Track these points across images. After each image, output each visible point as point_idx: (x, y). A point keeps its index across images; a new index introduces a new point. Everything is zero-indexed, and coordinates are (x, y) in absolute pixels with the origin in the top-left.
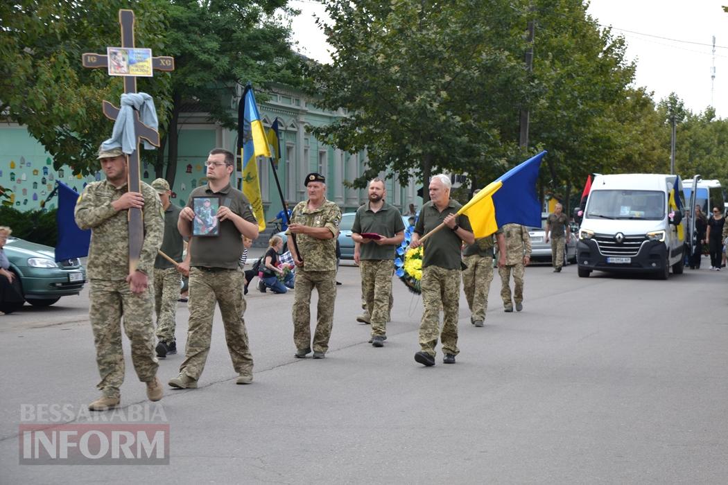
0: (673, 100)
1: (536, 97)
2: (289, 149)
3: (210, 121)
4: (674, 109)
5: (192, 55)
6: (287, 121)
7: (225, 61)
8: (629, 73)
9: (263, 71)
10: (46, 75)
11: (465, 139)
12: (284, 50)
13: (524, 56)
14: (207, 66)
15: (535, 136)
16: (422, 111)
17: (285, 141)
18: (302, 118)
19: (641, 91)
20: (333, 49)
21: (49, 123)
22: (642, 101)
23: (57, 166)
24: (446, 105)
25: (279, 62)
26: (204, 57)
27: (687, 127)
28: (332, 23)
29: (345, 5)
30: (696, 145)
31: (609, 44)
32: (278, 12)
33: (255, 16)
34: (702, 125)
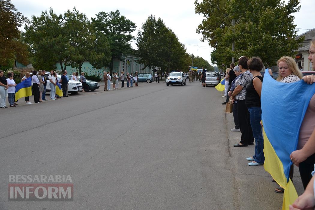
0: (192, 55)
1: (171, 54)
2: (131, 64)
3: (118, 60)
4: (192, 56)
5: (115, 49)
6: (131, 59)
7: (120, 50)
8: (185, 50)
9: (126, 51)
10: (92, 53)
11: (160, 61)
12: (130, 48)
13: (169, 48)
14: (118, 51)
15: (171, 61)
16: (153, 57)
17: (130, 63)
18: (133, 59)
19: (187, 53)
20: (138, 47)
21: (92, 61)
22: (187, 55)
23: (94, 68)
24: (157, 56)
25: (129, 50)
26: (117, 49)
27: (194, 59)
28: (137, 43)
29: (140, 40)
30: (196, 62)
31: (182, 46)
32: (129, 42)
33: (125, 43)
34: (197, 59)
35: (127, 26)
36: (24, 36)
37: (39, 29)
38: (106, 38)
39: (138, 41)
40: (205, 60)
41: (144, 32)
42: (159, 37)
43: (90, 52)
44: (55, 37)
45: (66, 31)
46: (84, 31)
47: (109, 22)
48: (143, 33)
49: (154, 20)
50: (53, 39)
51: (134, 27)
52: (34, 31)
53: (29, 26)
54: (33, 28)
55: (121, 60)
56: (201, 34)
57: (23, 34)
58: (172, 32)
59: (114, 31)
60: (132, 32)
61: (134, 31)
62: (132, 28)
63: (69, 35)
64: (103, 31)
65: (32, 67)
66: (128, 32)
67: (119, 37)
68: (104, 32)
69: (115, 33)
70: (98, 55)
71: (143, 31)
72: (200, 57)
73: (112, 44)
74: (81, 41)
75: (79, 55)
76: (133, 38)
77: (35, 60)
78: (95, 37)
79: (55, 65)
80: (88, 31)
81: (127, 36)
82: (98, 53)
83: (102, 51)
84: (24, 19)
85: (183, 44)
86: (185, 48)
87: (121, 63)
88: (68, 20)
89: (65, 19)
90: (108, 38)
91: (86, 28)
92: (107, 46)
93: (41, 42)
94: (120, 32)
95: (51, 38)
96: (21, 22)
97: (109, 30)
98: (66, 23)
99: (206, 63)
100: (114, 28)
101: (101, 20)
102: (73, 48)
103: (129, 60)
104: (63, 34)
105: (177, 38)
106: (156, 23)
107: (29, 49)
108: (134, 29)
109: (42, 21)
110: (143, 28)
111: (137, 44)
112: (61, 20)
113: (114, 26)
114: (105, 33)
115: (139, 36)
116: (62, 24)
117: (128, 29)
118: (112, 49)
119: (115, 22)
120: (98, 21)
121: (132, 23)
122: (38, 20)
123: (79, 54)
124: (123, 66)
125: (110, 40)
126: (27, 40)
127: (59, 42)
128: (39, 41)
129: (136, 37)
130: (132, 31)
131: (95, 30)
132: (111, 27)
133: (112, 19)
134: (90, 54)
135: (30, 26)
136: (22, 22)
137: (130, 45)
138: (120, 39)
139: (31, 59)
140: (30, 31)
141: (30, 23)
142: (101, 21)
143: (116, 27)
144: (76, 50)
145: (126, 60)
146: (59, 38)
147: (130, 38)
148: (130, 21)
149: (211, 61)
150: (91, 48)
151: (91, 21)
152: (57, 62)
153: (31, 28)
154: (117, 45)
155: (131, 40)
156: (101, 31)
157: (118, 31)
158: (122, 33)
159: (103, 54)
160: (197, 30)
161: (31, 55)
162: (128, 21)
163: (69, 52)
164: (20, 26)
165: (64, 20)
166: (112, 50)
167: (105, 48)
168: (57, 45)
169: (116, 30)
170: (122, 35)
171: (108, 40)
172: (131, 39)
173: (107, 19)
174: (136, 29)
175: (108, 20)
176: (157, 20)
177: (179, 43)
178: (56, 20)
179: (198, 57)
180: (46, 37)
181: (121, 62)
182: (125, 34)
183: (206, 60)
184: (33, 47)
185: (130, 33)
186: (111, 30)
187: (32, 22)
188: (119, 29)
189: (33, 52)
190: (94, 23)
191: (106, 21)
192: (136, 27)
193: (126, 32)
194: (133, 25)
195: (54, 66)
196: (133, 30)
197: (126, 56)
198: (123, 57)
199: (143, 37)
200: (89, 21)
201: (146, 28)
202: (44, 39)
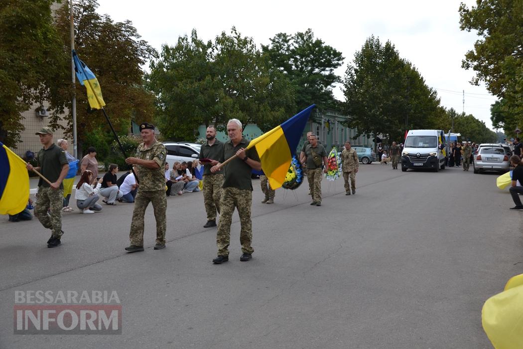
0: (452, 110)
1: (410, 110)
2: (332, 128)
4: (452, 112)
5: (303, 100)
6: (332, 120)
8: (438, 102)
9: (325, 104)
10: (262, 109)
11: (388, 123)
12: (331, 98)
13: (406, 97)
16: (374, 115)
17: (332, 126)
18: (337, 119)
21: (263, 123)
22: (442, 110)
24: (381, 113)
25: (330, 101)
26: (307, 101)
27: (456, 118)
28: (345, 89)
29: (350, 84)
30: (459, 124)
31: (432, 93)
32: (329, 87)
33: (322, 88)
34: (461, 118)
35: (326, 58)
36: (148, 80)
37: (173, 67)
38: (288, 80)
39: (346, 86)
40: (477, 120)
41: (358, 68)
42: (387, 77)
43: (259, 106)
44: (200, 80)
45: (218, 69)
46: (249, 68)
47: (293, 51)
48: (356, 70)
49: (378, 46)
50: (196, 84)
51: (338, 60)
52: (165, 70)
53: (156, 62)
54: (164, 66)
55: (314, 121)
56: (471, 69)
57: (147, 76)
58: (412, 68)
59: (302, 68)
60: (335, 69)
61: (339, 67)
62: (336, 62)
63: (222, 77)
64: (282, 68)
65: (159, 133)
66: (327, 69)
67: (311, 78)
68: (284, 70)
69: (304, 72)
70: (272, 112)
71: (356, 66)
72: (467, 114)
73: (299, 92)
74: (243, 87)
75: (240, 112)
76: (338, 79)
77: (164, 120)
78: (268, 79)
79: (197, 129)
80: (257, 68)
81: (325, 76)
82: (273, 109)
83: (280, 105)
84: (150, 52)
85: (433, 90)
86: (438, 97)
87: (315, 125)
88: (222, 49)
89: (217, 49)
90: (291, 80)
91: (252, 64)
92: (289, 94)
93: (174, 89)
94: (313, 70)
95: (192, 83)
96: (145, 57)
97: (293, 67)
98: (218, 55)
99: (481, 125)
100: (302, 63)
101: (278, 48)
102: (230, 100)
103: (328, 121)
104: (213, 75)
105: (422, 78)
106: (380, 52)
107: (156, 102)
108: (340, 62)
109: (179, 53)
110: (356, 61)
111: (344, 91)
112: (210, 50)
113: (302, 58)
114: (285, 72)
115: (349, 77)
116: (211, 57)
117: (329, 64)
118: (298, 100)
119: (304, 50)
120: (273, 50)
121: (335, 51)
122: (171, 51)
123: (240, 109)
124: (318, 133)
125: (295, 83)
126: (152, 87)
127: (206, 89)
128: (172, 88)
129: (342, 79)
130: (335, 66)
131: (268, 67)
132: (296, 60)
133: (299, 46)
134: (258, 111)
135: (158, 62)
136: (147, 56)
137: (331, 92)
138: (313, 82)
139: (158, 120)
140: (157, 70)
141: (158, 57)
142: (278, 50)
143: (307, 61)
144: (234, 103)
145: (323, 120)
146: (205, 83)
147: (331, 79)
148: (332, 48)
149: (491, 122)
150: (260, 100)
151: (261, 51)
152: (201, 124)
153: (161, 65)
154: (307, 93)
155: (333, 84)
156: (279, 67)
157: (309, 68)
158: (317, 70)
159: (282, 110)
160: (464, 63)
161: (158, 113)
162: (328, 49)
163: (222, 106)
164: (144, 64)
165: (216, 51)
166: (298, 103)
167: (286, 97)
168: (202, 93)
169: (306, 66)
170: (316, 74)
171: (292, 84)
172: (333, 82)
173: (289, 46)
174: (343, 63)
175: (292, 48)
176: (383, 45)
177: (426, 87)
178: (201, 50)
179: (464, 114)
180: (185, 81)
181: (313, 124)
182: (323, 73)
183: (480, 120)
184: (161, 99)
185: (331, 70)
186: (297, 66)
187: (162, 56)
188: (313, 63)
189: (162, 106)
190: (267, 54)
191: (288, 49)
192: (343, 58)
193: (324, 70)
194: (338, 55)
195: (195, 130)
196: (338, 64)
197: (324, 114)
198: (318, 114)
199: (355, 77)
200: (258, 51)
201: (362, 61)
202: (180, 84)
